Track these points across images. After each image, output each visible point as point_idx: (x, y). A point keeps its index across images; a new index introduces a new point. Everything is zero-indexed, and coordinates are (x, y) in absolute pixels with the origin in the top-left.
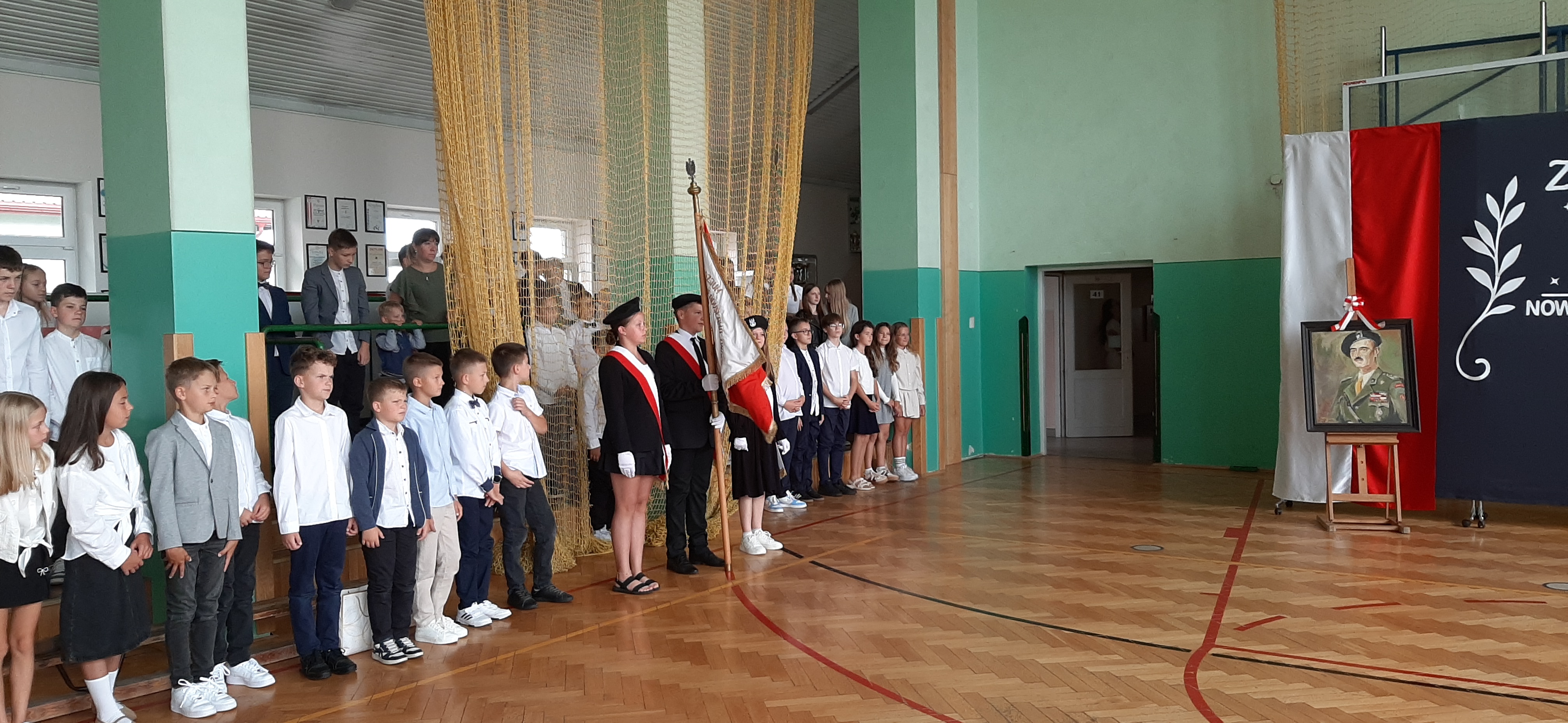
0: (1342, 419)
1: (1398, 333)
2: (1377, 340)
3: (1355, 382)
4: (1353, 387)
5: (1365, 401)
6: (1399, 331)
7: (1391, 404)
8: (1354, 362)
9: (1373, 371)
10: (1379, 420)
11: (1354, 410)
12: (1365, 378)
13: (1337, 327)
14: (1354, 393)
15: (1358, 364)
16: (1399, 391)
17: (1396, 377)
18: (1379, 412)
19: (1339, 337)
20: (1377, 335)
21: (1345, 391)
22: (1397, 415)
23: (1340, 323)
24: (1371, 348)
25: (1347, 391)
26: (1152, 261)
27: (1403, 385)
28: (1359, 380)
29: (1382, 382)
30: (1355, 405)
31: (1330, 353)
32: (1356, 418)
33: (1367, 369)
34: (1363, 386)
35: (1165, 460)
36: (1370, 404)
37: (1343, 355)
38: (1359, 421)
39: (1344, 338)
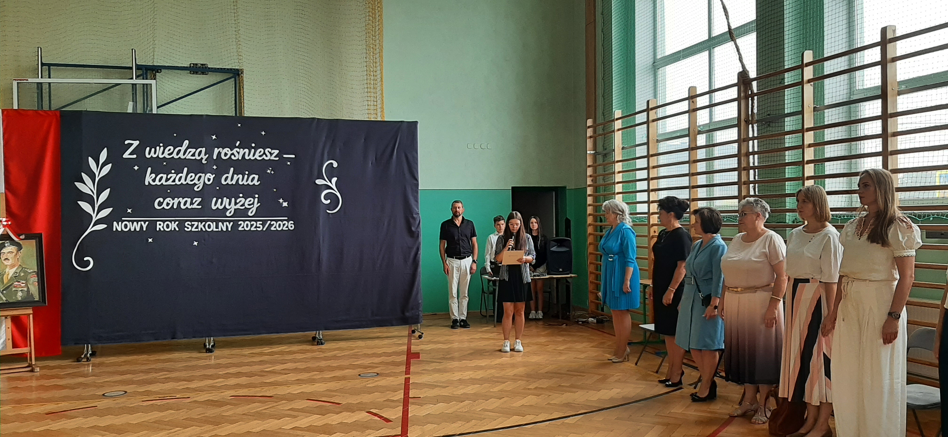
1: (33, 242)
2: (19, 247)
5: (11, 287)
6: (34, 241)
7: (28, 288)
8: (3, 261)
9: (16, 268)
10: (20, 299)
12: (10, 272)
15: (6, 263)
16: (34, 280)
17: (32, 271)
18: (20, 294)
20: (19, 243)
22: (32, 294)
24: (15, 252)
27: (36, 276)
28: (7, 273)
29: (22, 274)
32: (4, 299)
33: (12, 266)
34: (9, 278)
36: (14, 289)
38: (6, 301)
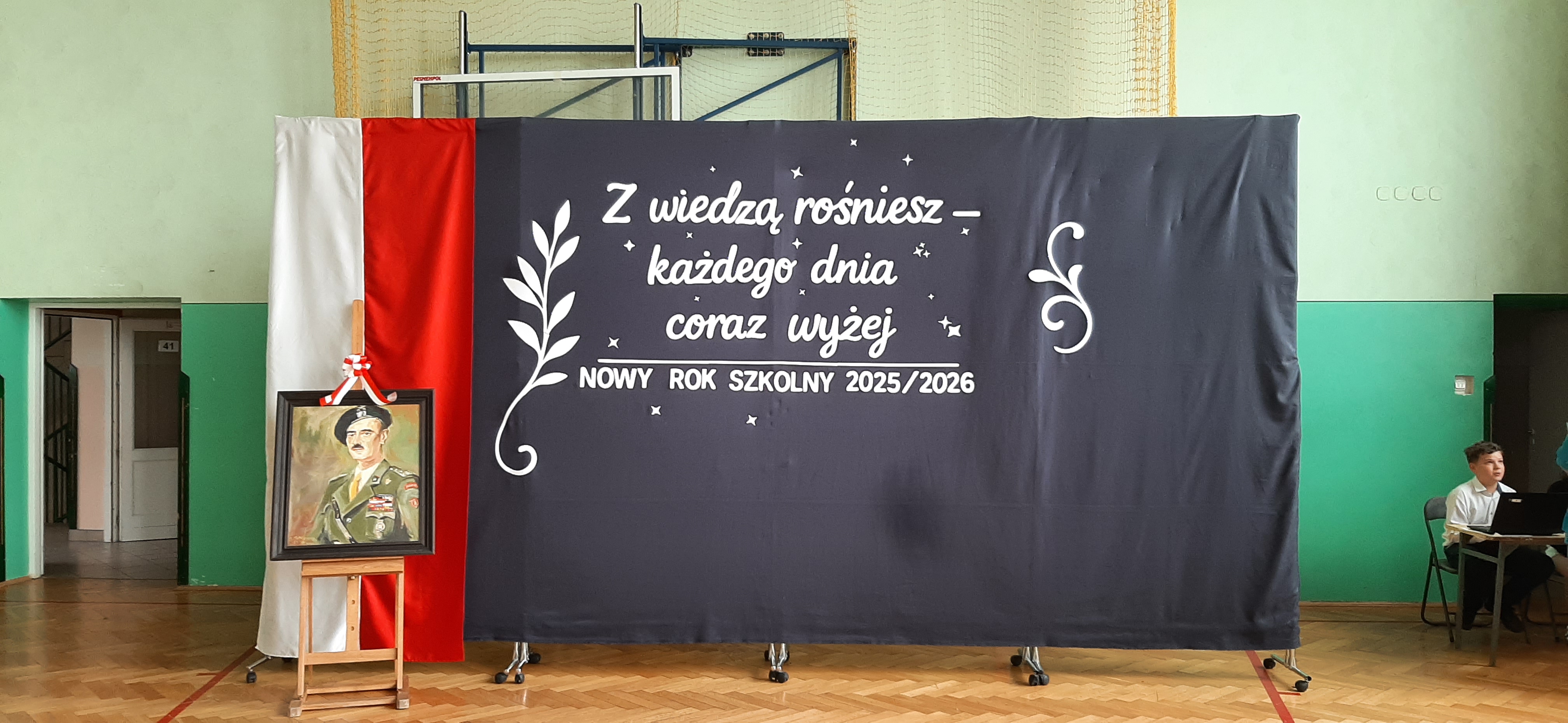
0: (326, 539)
1: (414, 410)
2: (386, 419)
3: (349, 482)
4: (346, 489)
5: (362, 510)
6: (417, 406)
7: (398, 513)
8: (350, 451)
9: (377, 465)
10: (379, 537)
11: (344, 523)
12: (363, 475)
13: (328, 399)
14: (346, 498)
15: (355, 454)
16: (411, 494)
17: (408, 473)
18: (380, 526)
19: (333, 415)
20: (387, 411)
21: (334, 495)
22: (405, 528)
23: (333, 393)
24: (377, 431)
25: (336, 496)
27: (416, 485)
28: (356, 479)
29: (388, 481)
30: (346, 517)
31: (316, 439)
32: (347, 535)
33: (369, 462)
34: (360, 488)
36: (369, 514)
37: (335, 441)
38: (351, 540)
39: (340, 415)
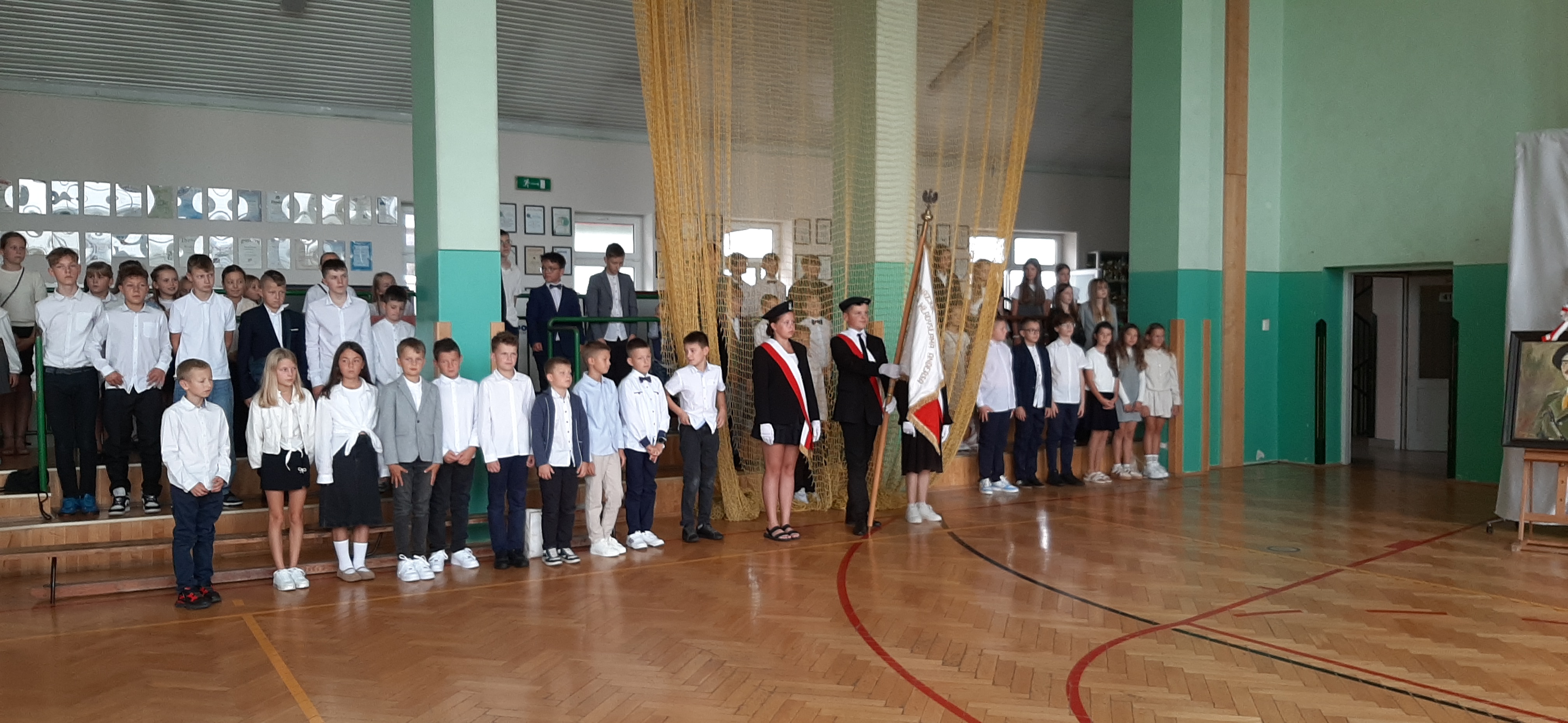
0: (1543, 435)
3: (1562, 396)
4: (1560, 402)
8: (1564, 374)
11: (1557, 425)
13: (1548, 337)
14: (1559, 406)
19: (1552, 348)
21: (1550, 405)
23: (1552, 333)
25: (1552, 406)
26: (1451, 263)
30: (1559, 421)
31: (1539, 365)
35: (1459, 476)
37: (1552, 367)
38: (1561, 438)
39: (1557, 348)
